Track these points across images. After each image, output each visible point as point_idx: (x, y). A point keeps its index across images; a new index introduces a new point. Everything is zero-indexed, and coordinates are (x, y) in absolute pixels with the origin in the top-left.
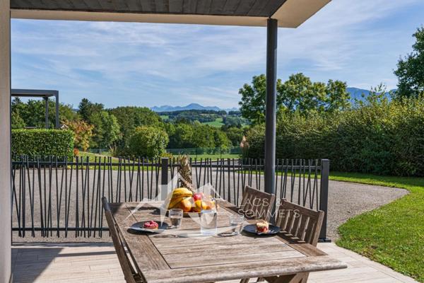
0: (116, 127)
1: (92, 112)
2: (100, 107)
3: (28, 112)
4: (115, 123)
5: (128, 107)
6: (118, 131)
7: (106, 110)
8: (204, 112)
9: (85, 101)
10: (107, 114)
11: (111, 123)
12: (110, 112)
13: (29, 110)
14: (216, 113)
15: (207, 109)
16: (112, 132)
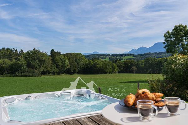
0: (67, 62)
1: (56, 55)
2: (59, 53)
3: (27, 56)
4: (67, 60)
5: (71, 53)
6: (68, 64)
7: (62, 55)
8: (101, 55)
9: (53, 50)
10: (63, 56)
11: (65, 61)
12: (64, 55)
13: (28, 55)
14: (106, 55)
15: (102, 54)
16: (66, 65)
